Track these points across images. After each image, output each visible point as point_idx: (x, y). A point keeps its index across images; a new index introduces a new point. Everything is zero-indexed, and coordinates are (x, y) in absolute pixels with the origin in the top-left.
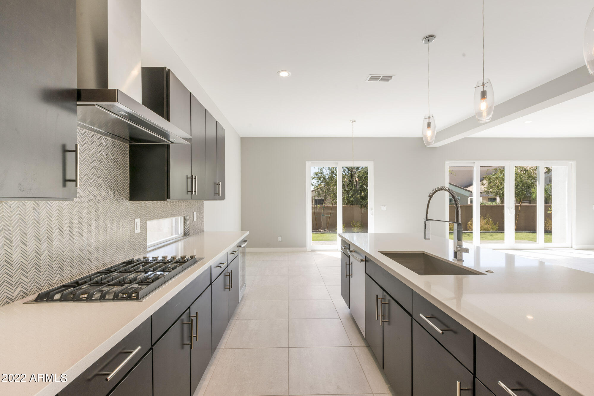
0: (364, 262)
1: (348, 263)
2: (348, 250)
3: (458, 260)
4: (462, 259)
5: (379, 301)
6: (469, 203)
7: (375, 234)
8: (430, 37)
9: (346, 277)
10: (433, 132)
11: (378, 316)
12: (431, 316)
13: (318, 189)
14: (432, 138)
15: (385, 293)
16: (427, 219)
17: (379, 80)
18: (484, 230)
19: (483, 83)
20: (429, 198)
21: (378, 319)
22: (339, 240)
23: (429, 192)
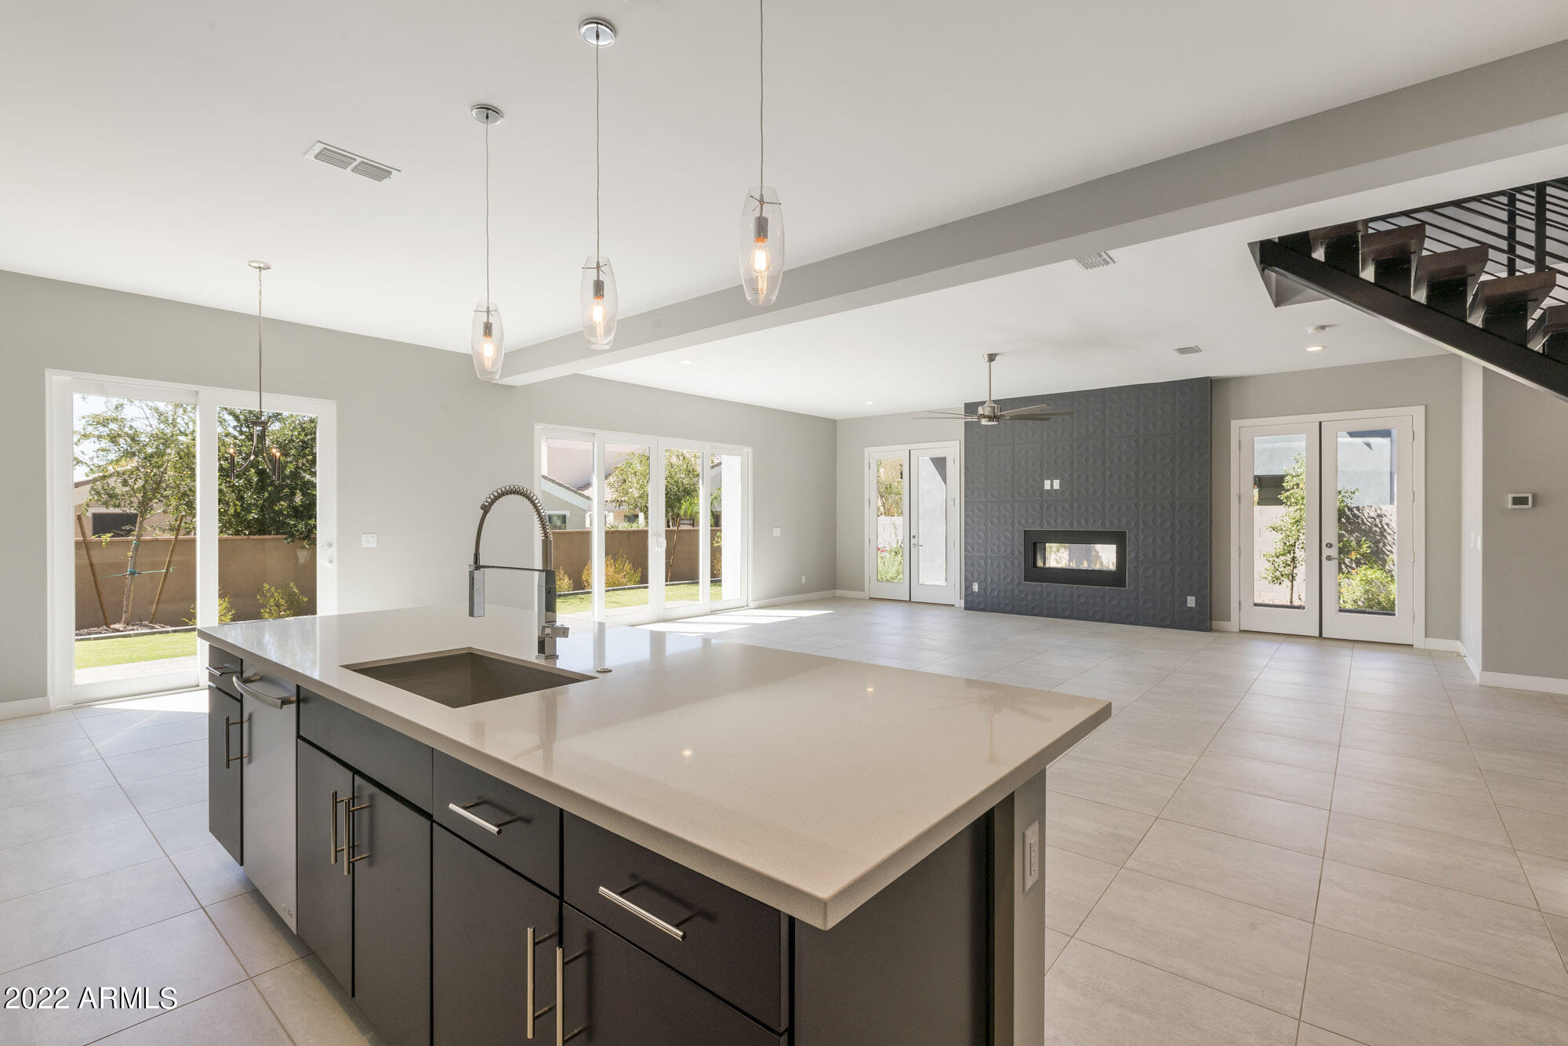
0: (293, 706)
1: (235, 718)
2: (234, 679)
3: (547, 658)
4: (556, 652)
5: (342, 807)
6: (588, 525)
7: (340, 617)
8: (490, 109)
9: (228, 767)
10: (498, 349)
11: (336, 852)
12: (477, 801)
13: (104, 477)
14: (495, 362)
15: (358, 780)
16: (477, 565)
17: (352, 167)
18: (612, 586)
19: (598, 263)
20: (482, 511)
21: (336, 862)
22: (203, 647)
23: (483, 498)
